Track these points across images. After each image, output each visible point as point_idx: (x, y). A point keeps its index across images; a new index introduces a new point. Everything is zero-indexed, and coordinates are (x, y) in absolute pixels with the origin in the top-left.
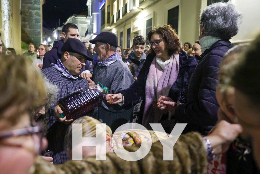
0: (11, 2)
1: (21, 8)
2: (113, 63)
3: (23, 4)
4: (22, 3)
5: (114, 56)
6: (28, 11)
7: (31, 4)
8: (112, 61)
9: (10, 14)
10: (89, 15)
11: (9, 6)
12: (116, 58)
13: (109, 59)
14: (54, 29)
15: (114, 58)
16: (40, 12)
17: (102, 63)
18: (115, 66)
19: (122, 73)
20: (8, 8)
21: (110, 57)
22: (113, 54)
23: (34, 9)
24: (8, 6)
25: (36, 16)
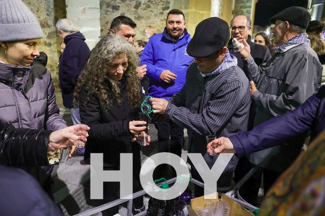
0: (222, 3)
1: (235, 9)
2: (293, 48)
3: (237, 4)
4: (235, 4)
5: (298, 38)
6: (240, 10)
7: (243, 3)
8: (293, 45)
9: (221, 14)
10: (309, 8)
11: (221, 7)
12: (299, 41)
13: (290, 42)
14: (268, 26)
15: (297, 40)
16: (251, 10)
17: (280, 48)
18: (296, 51)
19: (303, 60)
20: (219, 8)
21: (291, 40)
22: (296, 36)
23: (246, 7)
24: (219, 6)
25: (246, 14)
